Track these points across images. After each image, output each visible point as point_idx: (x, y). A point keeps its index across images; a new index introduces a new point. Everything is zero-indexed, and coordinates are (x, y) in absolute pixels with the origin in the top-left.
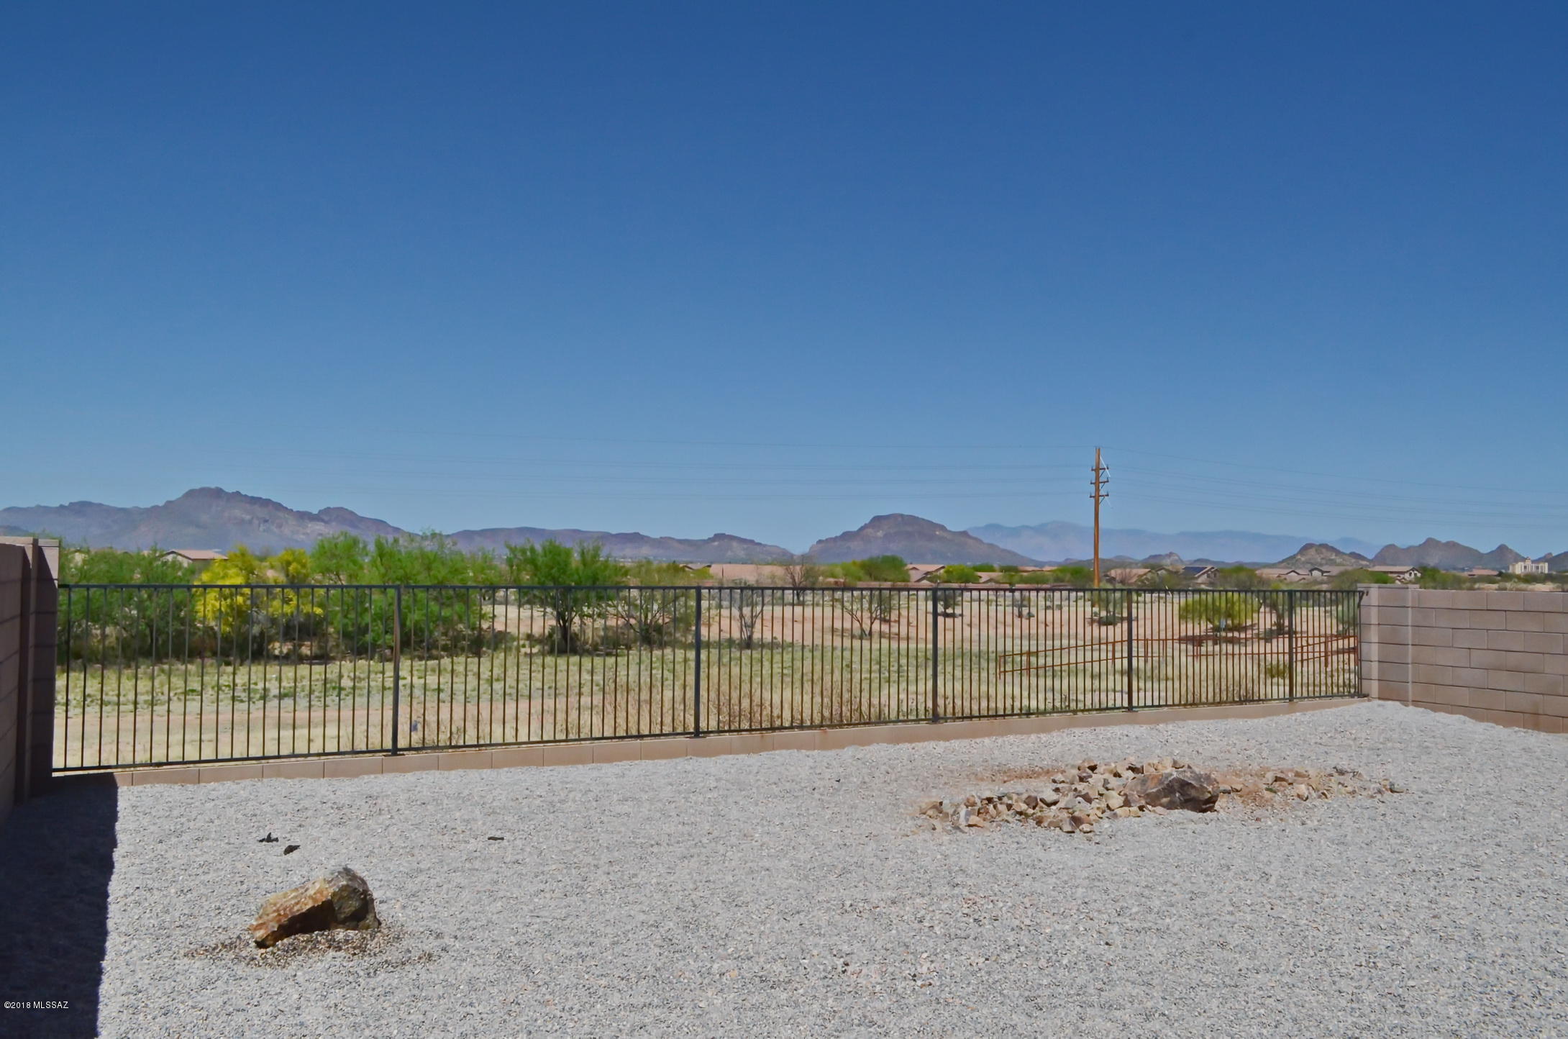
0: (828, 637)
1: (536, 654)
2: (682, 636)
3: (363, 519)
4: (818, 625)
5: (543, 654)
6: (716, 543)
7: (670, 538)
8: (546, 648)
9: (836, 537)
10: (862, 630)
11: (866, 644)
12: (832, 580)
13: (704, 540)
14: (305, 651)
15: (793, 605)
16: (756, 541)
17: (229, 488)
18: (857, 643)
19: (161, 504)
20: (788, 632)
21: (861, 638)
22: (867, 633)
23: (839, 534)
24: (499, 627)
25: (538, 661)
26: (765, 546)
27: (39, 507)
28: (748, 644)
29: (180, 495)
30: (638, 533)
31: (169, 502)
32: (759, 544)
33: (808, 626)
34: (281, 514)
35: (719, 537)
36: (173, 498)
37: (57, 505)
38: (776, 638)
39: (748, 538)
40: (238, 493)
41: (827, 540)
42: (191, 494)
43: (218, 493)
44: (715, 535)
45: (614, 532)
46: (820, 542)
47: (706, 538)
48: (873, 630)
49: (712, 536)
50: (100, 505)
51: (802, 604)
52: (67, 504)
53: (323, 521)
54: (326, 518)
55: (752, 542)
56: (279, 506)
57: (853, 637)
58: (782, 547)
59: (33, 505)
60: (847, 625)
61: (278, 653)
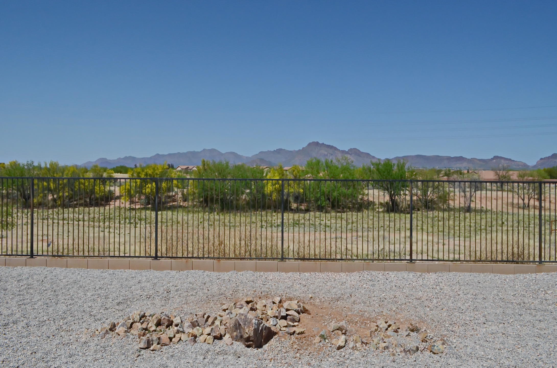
0: (510, 208)
1: (381, 212)
2: (442, 205)
3: (363, 153)
4: (505, 201)
5: (383, 212)
6: (494, 161)
7: (473, 158)
8: (386, 209)
9: (549, 157)
10: (524, 204)
11: (526, 212)
12: (530, 178)
13: (489, 159)
14: (303, 208)
15: (491, 190)
16: (512, 159)
17: (320, 142)
18: (521, 211)
20: (489, 204)
21: (524, 209)
22: (527, 206)
23: (550, 155)
24: (371, 199)
25: (381, 215)
26: (516, 161)
28: (468, 210)
29: (306, 145)
30: (462, 157)
31: (303, 148)
32: (513, 161)
33: (500, 202)
34: (336, 152)
35: (496, 157)
38: (483, 207)
39: (509, 158)
40: (323, 144)
41: (544, 158)
42: (310, 144)
43: (317, 143)
44: (494, 157)
45: (452, 156)
46: (541, 159)
47: (490, 158)
48: (530, 204)
49: (492, 157)
50: (284, 150)
51: (502, 190)
52: (275, 150)
53: (349, 154)
54: (350, 153)
55: (510, 160)
56: (335, 149)
57: (519, 208)
58: (524, 162)
60: (516, 201)
61: (293, 208)
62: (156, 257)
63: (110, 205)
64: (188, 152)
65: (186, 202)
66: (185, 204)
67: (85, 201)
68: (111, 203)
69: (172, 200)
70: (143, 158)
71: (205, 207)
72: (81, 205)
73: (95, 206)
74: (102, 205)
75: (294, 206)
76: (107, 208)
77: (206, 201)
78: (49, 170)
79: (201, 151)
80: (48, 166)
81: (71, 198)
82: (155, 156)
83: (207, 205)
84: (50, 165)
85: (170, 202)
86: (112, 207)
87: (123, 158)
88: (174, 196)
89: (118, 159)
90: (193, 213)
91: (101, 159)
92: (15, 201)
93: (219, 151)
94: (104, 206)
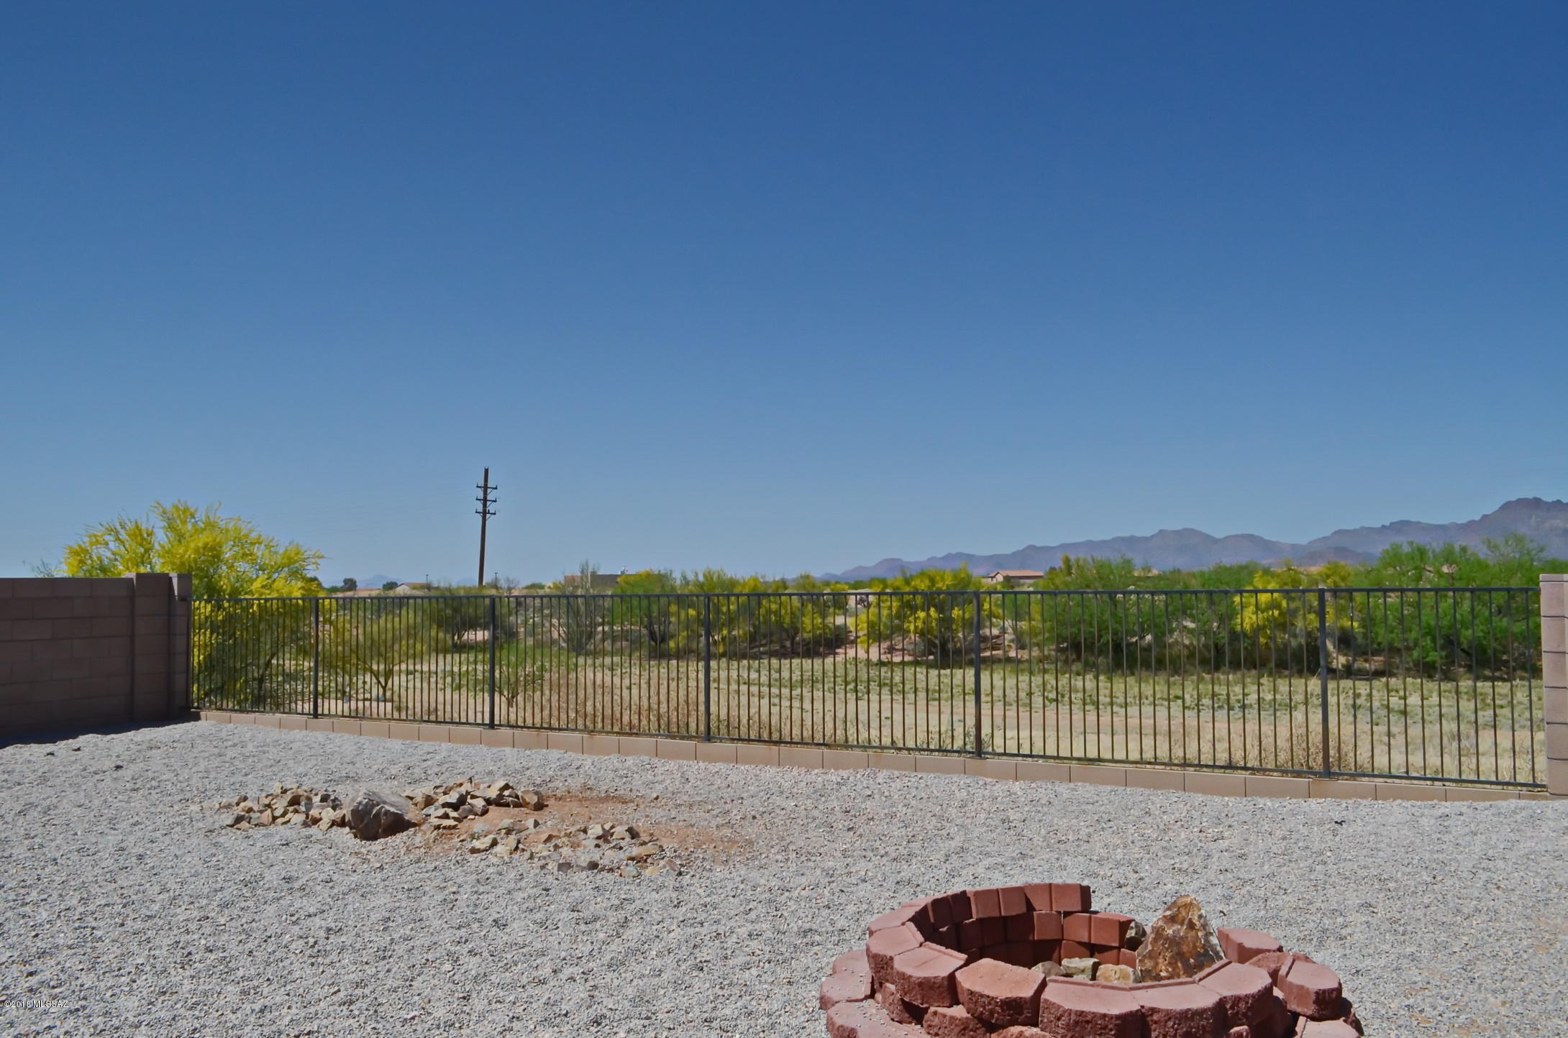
14: (1366, 666)
17: (1548, 498)
19: (1477, 518)
27: (1363, 528)
29: (1496, 508)
31: (1485, 517)
36: (1489, 512)
37: (1379, 525)
40: (1559, 502)
42: (1507, 506)
43: (1537, 503)
50: (1420, 522)
52: (1388, 524)
59: (1358, 527)
61: (1334, 665)
62: (492, 725)
63: (835, 654)
64: (1115, 540)
65: (1026, 652)
66: (1024, 655)
67: (783, 647)
68: (837, 651)
69: (989, 645)
70: (991, 557)
71: (1074, 661)
72: (772, 654)
73: (804, 657)
74: (818, 654)
75: (1340, 661)
76: (829, 660)
77: (1076, 646)
78: (701, 586)
79: (1153, 536)
80: (701, 578)
81: (753, 638)
82: (1023, 550)
83: (1079, 658)
84: (705, 575)
85: (985, 650)
86: (840, 658)
87: (943, 558)
88: (997, 637)
89: (929, 559)
90: (1031, 673)
91: (886, 560)
92: (635, 644)
93: (1205, 534)
94: (824, 656)
